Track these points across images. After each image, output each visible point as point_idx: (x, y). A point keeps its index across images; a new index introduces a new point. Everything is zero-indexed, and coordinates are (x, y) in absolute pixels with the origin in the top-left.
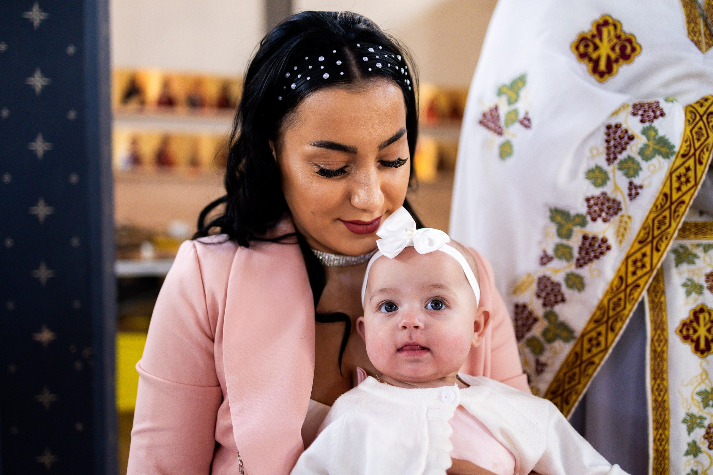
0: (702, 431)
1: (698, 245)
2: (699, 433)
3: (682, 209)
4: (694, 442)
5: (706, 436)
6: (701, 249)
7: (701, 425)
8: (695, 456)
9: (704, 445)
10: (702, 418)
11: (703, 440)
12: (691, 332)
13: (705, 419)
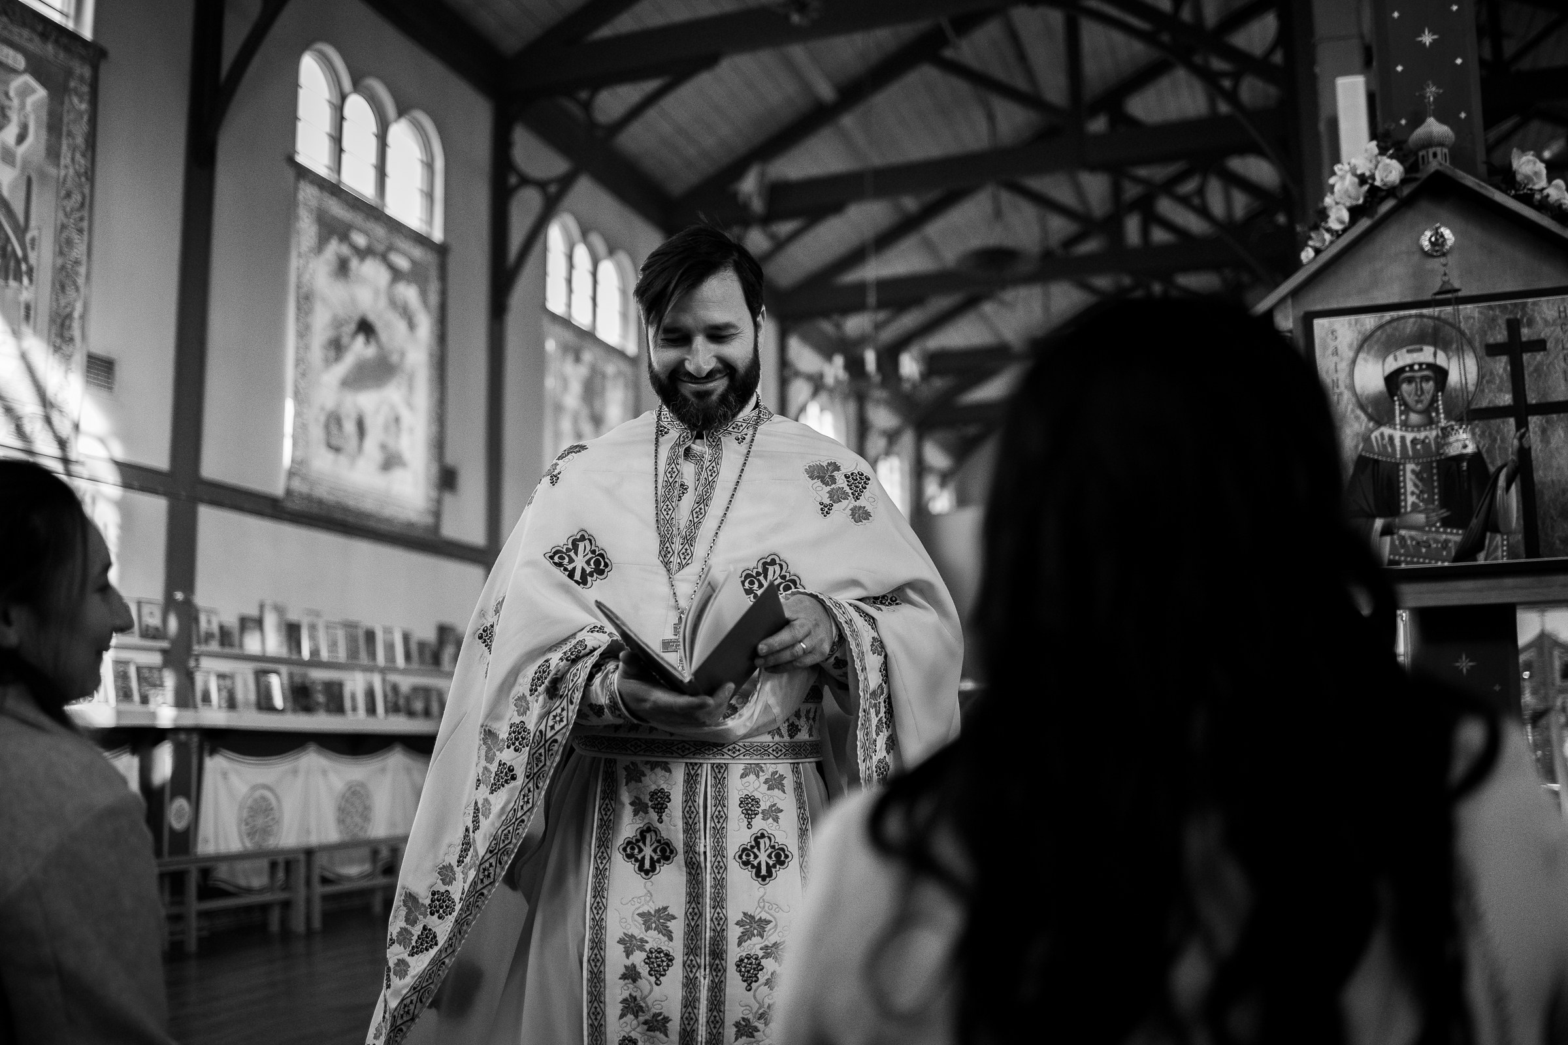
0: (644, 955)
1: (647, 763)
2: (638, 958)
3: (555, 748)
4: (634, 966)
5: (646, 961)
6: (649, 766)
7: (642, 949)
8: (634, 981)
9: (644, 970)
10: (642, 941)
11: (643, 963)
12: (636, 851)
13: (647, 942)
